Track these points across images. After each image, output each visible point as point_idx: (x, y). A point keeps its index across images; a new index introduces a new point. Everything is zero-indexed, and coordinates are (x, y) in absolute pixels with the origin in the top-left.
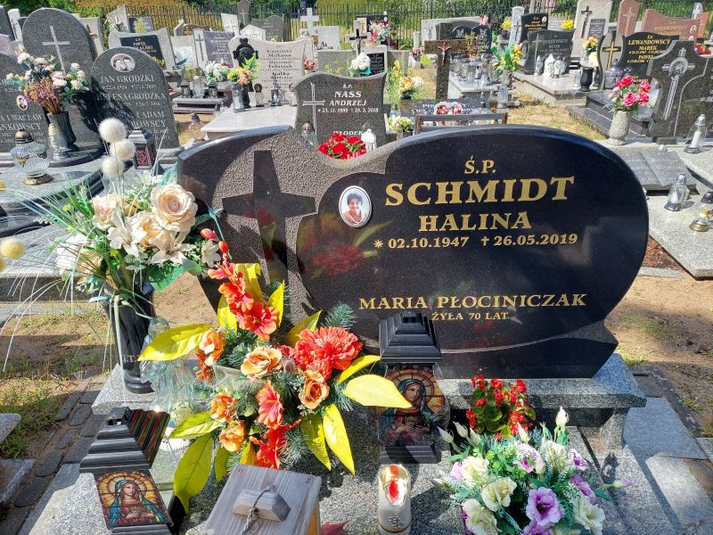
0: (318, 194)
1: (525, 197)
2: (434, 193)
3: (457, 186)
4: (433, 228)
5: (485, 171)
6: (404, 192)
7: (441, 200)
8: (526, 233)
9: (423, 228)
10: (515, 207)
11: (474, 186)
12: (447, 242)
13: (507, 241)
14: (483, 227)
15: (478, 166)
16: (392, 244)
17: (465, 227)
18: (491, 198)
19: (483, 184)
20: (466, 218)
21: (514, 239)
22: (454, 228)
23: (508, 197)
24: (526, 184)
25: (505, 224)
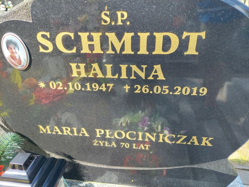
1: (158, 50)
2: (78, 43)
4: (83, 75)
5: (120, 23)
6: (52, 40)
7: (85, 50)
8: (161, 83)
9: (75, 74)
10: (150, 60)
11: (112, 37)
12: (96, 87)
13: (145, 89)
14: (124, 76)
15: (114, 17)
16: (53, 85)
17: (109, 75)
19: (120, 37)
21: (151, 89)
23: (143, 50)
24: (159, 37)
25: (142, 75)
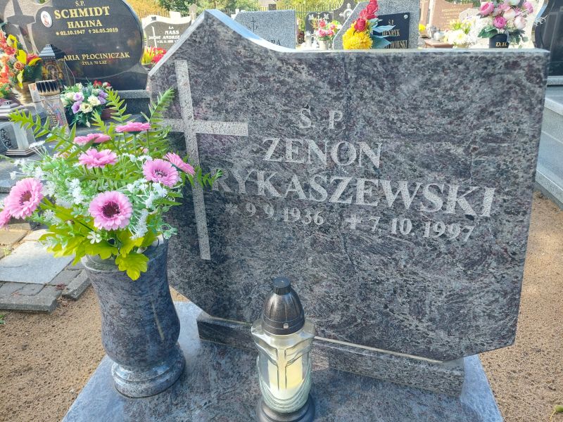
0: (34, 15)
1: (97, 14)
2: (69, 13)
3: (75, 10)
4: (73, 27)
5: (82, 5)
6: (60, 13)
7: (72, 16)
8: (102, 27)
9: (70, 27)
10: (95, 18)
11: (80, 10)
12: (78, 32)
13: (97, 31)
14: (88, 26)
15: (80, 4)
16: (62, 33)
17: (82, 26)
18: (87, 15)
19: (83, 10)
20: (81, 22)
21: (99, 30)
22: (79, 26)
23: (92, 15)
24: (95, 9)
25: (94, 24)
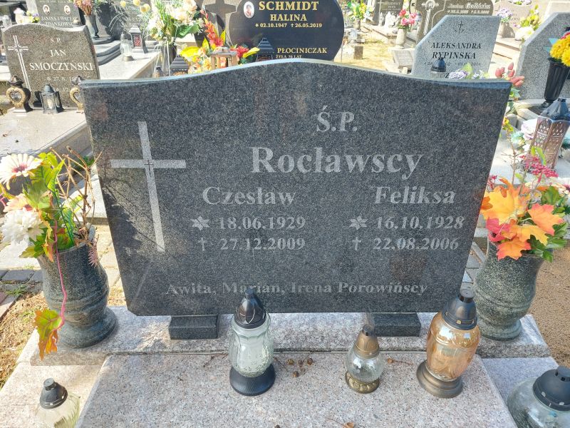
0: (237, 4)
2: (275, 5)
3: (282, 3)
4: (275, 19)
6: (265, 5)
8: (305, 22)
10: (301, 12)
11: (287, 3)
12: (280, 25)
13: (299, 26)
14: (291, 20)
16: (262, 25)
17: (286, 19)
18: (293, 9)
19: (290, 3)
21: (302, 25)
22: (282, 20)
23: (298, 9)
25: (298, 19)
